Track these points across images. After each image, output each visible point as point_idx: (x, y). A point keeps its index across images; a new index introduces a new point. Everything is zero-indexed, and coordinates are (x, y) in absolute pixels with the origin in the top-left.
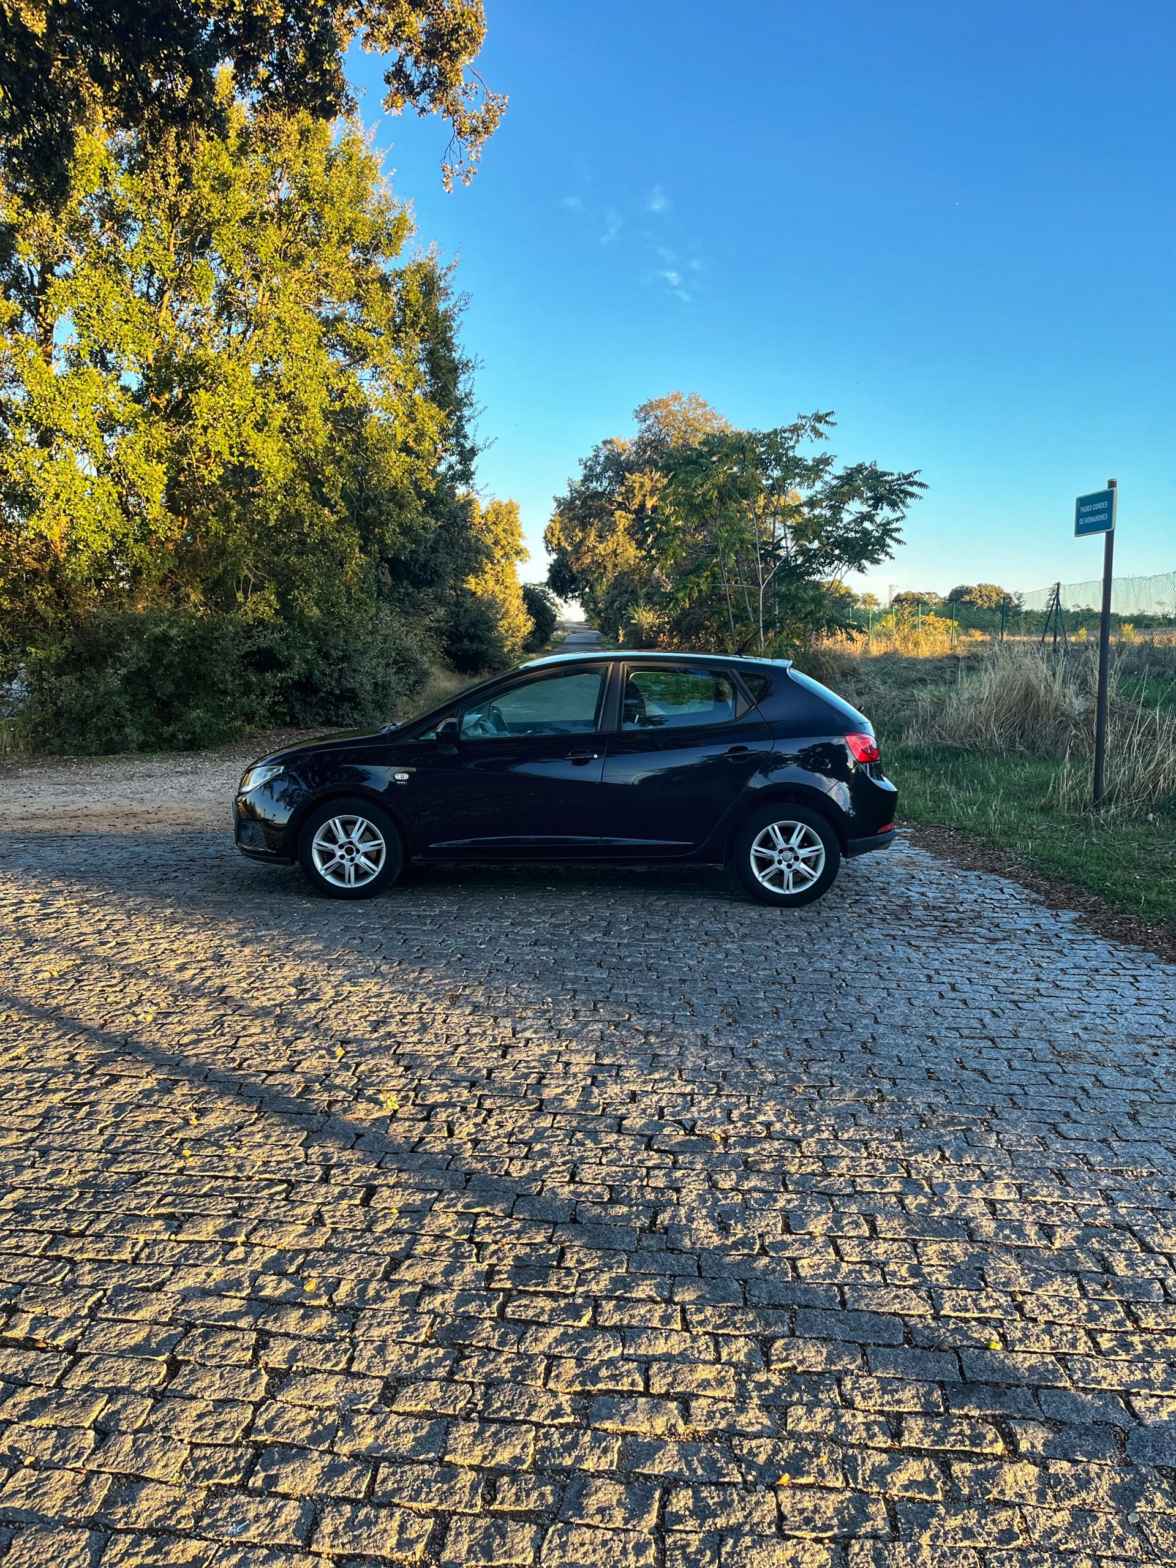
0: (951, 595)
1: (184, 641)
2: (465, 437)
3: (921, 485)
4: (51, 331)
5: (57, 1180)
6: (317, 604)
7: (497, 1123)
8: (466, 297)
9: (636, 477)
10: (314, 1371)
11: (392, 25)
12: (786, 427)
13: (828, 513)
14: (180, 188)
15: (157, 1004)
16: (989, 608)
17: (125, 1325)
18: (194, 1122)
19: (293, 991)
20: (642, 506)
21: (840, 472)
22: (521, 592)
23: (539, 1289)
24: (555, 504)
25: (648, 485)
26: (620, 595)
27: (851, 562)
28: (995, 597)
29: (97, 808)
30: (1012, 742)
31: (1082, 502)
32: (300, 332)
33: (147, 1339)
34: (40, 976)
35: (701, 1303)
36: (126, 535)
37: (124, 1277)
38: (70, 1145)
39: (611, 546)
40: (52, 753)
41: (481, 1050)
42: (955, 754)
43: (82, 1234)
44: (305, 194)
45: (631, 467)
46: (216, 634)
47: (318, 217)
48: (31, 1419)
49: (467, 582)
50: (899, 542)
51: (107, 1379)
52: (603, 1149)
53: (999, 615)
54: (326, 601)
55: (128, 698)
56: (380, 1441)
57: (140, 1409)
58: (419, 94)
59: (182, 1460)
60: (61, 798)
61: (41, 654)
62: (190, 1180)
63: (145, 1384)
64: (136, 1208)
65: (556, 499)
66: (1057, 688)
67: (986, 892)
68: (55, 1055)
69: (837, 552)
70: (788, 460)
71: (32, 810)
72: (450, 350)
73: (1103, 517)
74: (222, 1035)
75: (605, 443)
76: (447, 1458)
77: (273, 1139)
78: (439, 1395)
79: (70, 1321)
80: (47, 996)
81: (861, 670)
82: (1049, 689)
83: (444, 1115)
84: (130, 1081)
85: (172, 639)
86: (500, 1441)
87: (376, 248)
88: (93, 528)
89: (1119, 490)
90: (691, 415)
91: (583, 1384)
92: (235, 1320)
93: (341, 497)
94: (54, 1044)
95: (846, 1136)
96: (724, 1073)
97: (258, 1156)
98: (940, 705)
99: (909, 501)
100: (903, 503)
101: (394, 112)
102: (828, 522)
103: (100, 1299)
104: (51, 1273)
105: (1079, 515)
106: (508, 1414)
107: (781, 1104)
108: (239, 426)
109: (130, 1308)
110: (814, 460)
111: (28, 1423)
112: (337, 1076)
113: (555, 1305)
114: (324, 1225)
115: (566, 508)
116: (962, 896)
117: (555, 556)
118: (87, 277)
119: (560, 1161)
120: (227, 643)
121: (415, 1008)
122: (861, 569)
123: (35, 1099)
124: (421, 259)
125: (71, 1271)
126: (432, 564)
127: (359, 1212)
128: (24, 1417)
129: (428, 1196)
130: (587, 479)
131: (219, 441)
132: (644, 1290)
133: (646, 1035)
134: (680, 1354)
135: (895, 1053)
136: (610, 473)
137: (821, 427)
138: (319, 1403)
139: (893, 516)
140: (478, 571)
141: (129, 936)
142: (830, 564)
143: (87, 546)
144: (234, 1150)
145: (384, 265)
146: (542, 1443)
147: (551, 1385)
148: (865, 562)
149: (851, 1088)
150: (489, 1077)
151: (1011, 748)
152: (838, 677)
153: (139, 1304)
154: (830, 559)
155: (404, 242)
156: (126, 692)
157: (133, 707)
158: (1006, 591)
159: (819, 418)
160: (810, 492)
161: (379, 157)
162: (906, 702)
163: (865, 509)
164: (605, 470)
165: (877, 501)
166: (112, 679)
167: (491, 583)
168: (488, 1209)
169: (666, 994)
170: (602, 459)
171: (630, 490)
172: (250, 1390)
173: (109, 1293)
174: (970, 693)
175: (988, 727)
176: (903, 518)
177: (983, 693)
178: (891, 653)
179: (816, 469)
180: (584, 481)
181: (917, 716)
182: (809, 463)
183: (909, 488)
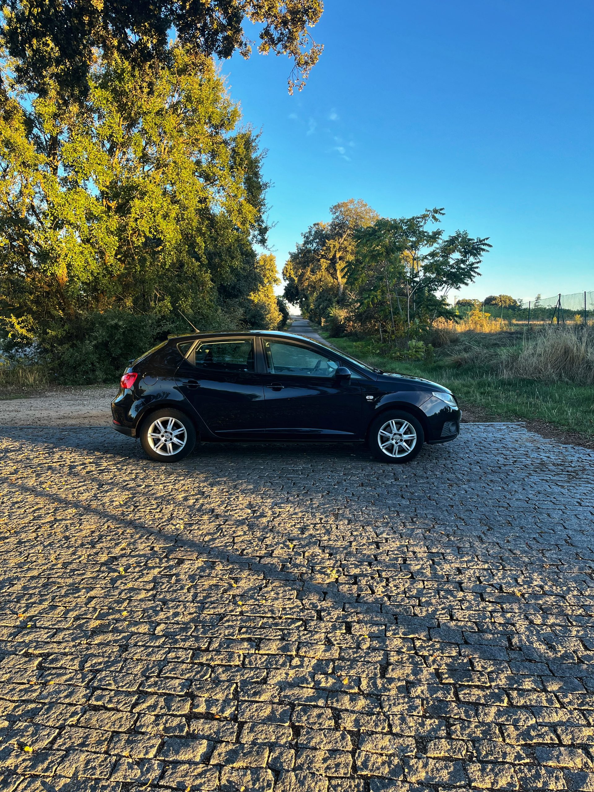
0: (486, 300)
1: (126, 327)
2: (263, 222)
3: (490, 246)
4: (57, 169)
5: (179, 618)
6: (191, 308)
7: (395, 586)
8: (266, 151)
9: (331, 241)
10: (373, 733)
11: (267, 8)
12: (419, 216)
13: (441, 259)
14: (149, 93)
15: (182, 519)
16: (505, 307)
17: (257, 704)
18: (235, 585)
19: (249, 511)
20: (334, 256)
21: (448, 238)
22: (276, 301)
23: (470, 683)
24: (290, 256)
25: (337, 246)
26: (323, 301)
27: (452, 284)
28: (508, 302)
29: (94, 413)
30: (561, 376)
32: (185, 168)
33: (273, 712)
34: (115, 504)
35: (564, 691)
36: (98, 274)
37: (242, 675)
38: (175, 598)
39: (319, 277)
40: (59, 384)
41: (364, 545)
42: (530, 382)
43: (207, 650)
44: (189, 98)
45: (328, 237)
46: (142, 324)
47: (195, 111)
48: (233, 763)
49: (250, 296)
50: (479, 274)
51: (263, 737)
52: (459, 601)
53: (510, 311)
54: (196, 306)
55: (97, 356)
56: (430, 774)
57: (290, 756)
58: (277, 44)
59: (326, 786)
60: (73, 408)
61: (54, 333)
62: (249, 619)
63: (284, 740)
64: (229, 635)
65: (290, 253)
66: (583, 348)
67: (581, 455)
68: (143, 547)
69: (445, 279)
70: (420, 233)
71: (61, 414)
72: (258, 178)
74: (224, 536)
75: (315, 225)
76: (473, 784)
77: (281, 595)
78: (449, 747)
79: (226, 702)
80: (123, 514)
81: (462, 339)
82: (578, 349)
83: (365, 581)
84: (189, 562)
85: (120, 326)
86: (496, 775)
87: (222, 125)
88: (82, 269)
90: (358, 211)
91: (524, 739)
92: (315, 701)
93: (204, 253)
94: (140, 541)
95: (587, 594)
96: (501, 557)
97: (278, 604)
98: (515, 358)
99: (482, 253)
100: (479, 254)
101: (264, 53)
102: (442, 264)
103: (236, 689)
104: (202, 673)
106: (492, 758)
107: (541, 574)
108: (154, 216)
109: (255, 694)
110: (433, 232)
111: (231, 766)
112: (296, 559)
113: (484, 693)
114: (334, 645)
115: (294, 257)
116: (570, 458)
117: (288, 282)
118: (80, 142)
119: (440, 607)
120: (148, 328)
121: (318, 521)
122: (457, 288)
123: (145, 572)
124: (243, 131)
125: (212, 671)
126: (237, 286)
127: (348, 637)
128: (229, 761)
129: (381, 628)
130: (306, 243)
131: (144, 225)
132: (528, 684)
133: (448, 536)
134: (567, 721)
135: (585, 545)
136: (317, 240)
137: (437, 216)
138: (385, 752)
139: (474, 261)
140: (255, 290)
141: (149, 481)
142: (441, 286)
143: (79, 279)
144: (264, 601)
145: (225, 135)
146: (520, 775)
147: (508, 741)
148: (459, 284)
149: (575, 566)
150: (376, 560)
151: (561, 379)
153: (259, 692)
154: (441, 283)
155: (236, 123)
156: (96, 353)
157: (100, 360)
158: (514, 298)
159: (436, 211)
160: (431, 249)
161: (223, 79)
163: (460, 257)
164: (315, 239)
165: (466, 253)
166: (89, 346)
167: (262, 296)
168: (417, 635)
169: (446, 513)
170: (313, 233)
171: (328, 249)
172: (345, 744)
173: (239, 684)
174: (531, 351)
175: (546, 369)
176: (480, 262)
177: (539, 350)
178: (469, 330)
179: (434, 237)
180: (304, 244)
181: (502, 363)
182: (431, 234)
183: (482, 247)
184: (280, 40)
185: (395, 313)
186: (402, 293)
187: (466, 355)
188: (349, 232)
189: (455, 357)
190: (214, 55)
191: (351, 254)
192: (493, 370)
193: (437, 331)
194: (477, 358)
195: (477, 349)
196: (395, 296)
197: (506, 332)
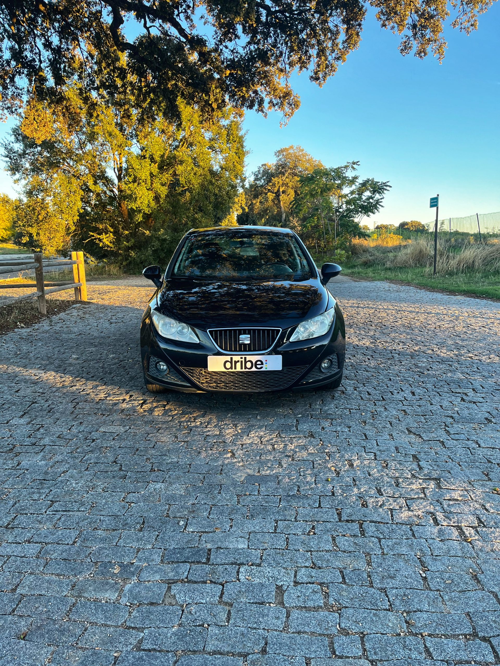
0: (400, 225)
3: (391, 187)
9: (276, 179)
12: (342, 166)
13: (357, 196)
16: (415, 231)
20: (278, 190)
21: (361, 182)
25: (281, 182)
27: (365, 213)
28: (418, 226)
30: (416, 264)
31: (432, 199)
39: (266, 206)
45: (273, 175)
50: (382, 206)
69: (360, 210)
70: (343, 178)
73: (436, 203)
75: (262, 165)
82: (426, 249)
89: (439, 197)
90: (297, 154)
99: (385, 191)
100: (383, 193)
102: (358, 200)
105: (431, 203)
110: (352, 177)
122: (368, 216)
130: (256, 179)
136: (265, 178)
137: (355, 166)
139: (380, 197)
140: (224, 218)
142: (357, 214)
148: (370, 213)
151: (416, 266)
152: (362, 252)
154: (357, 212)
158: (422, 223)
159: (354, 163)
160: (351, 189)
162: (385, 257)
163: (370, 194)
164: (263, 176)
165: (374, 192)
170: (261, 172)
171: (274, 185)
175: (409, 261)
176: (383, 198)
177: (409, 252)
179: (353, 181)
180: (255, 181)
181: (388, 260)
182: (351, 178)
183: (385, 187)
184: (277, 104)
185: (326, 234)
186: (331, 220)
187: (370, 258)
188: (289, 171)
189: (364, 260)
190: (245, 108)
191: (292, 189)
192: (383, 264)
193: (354, 245)
194: (376, 259)
195: (377, 254)
196: (326, 221)
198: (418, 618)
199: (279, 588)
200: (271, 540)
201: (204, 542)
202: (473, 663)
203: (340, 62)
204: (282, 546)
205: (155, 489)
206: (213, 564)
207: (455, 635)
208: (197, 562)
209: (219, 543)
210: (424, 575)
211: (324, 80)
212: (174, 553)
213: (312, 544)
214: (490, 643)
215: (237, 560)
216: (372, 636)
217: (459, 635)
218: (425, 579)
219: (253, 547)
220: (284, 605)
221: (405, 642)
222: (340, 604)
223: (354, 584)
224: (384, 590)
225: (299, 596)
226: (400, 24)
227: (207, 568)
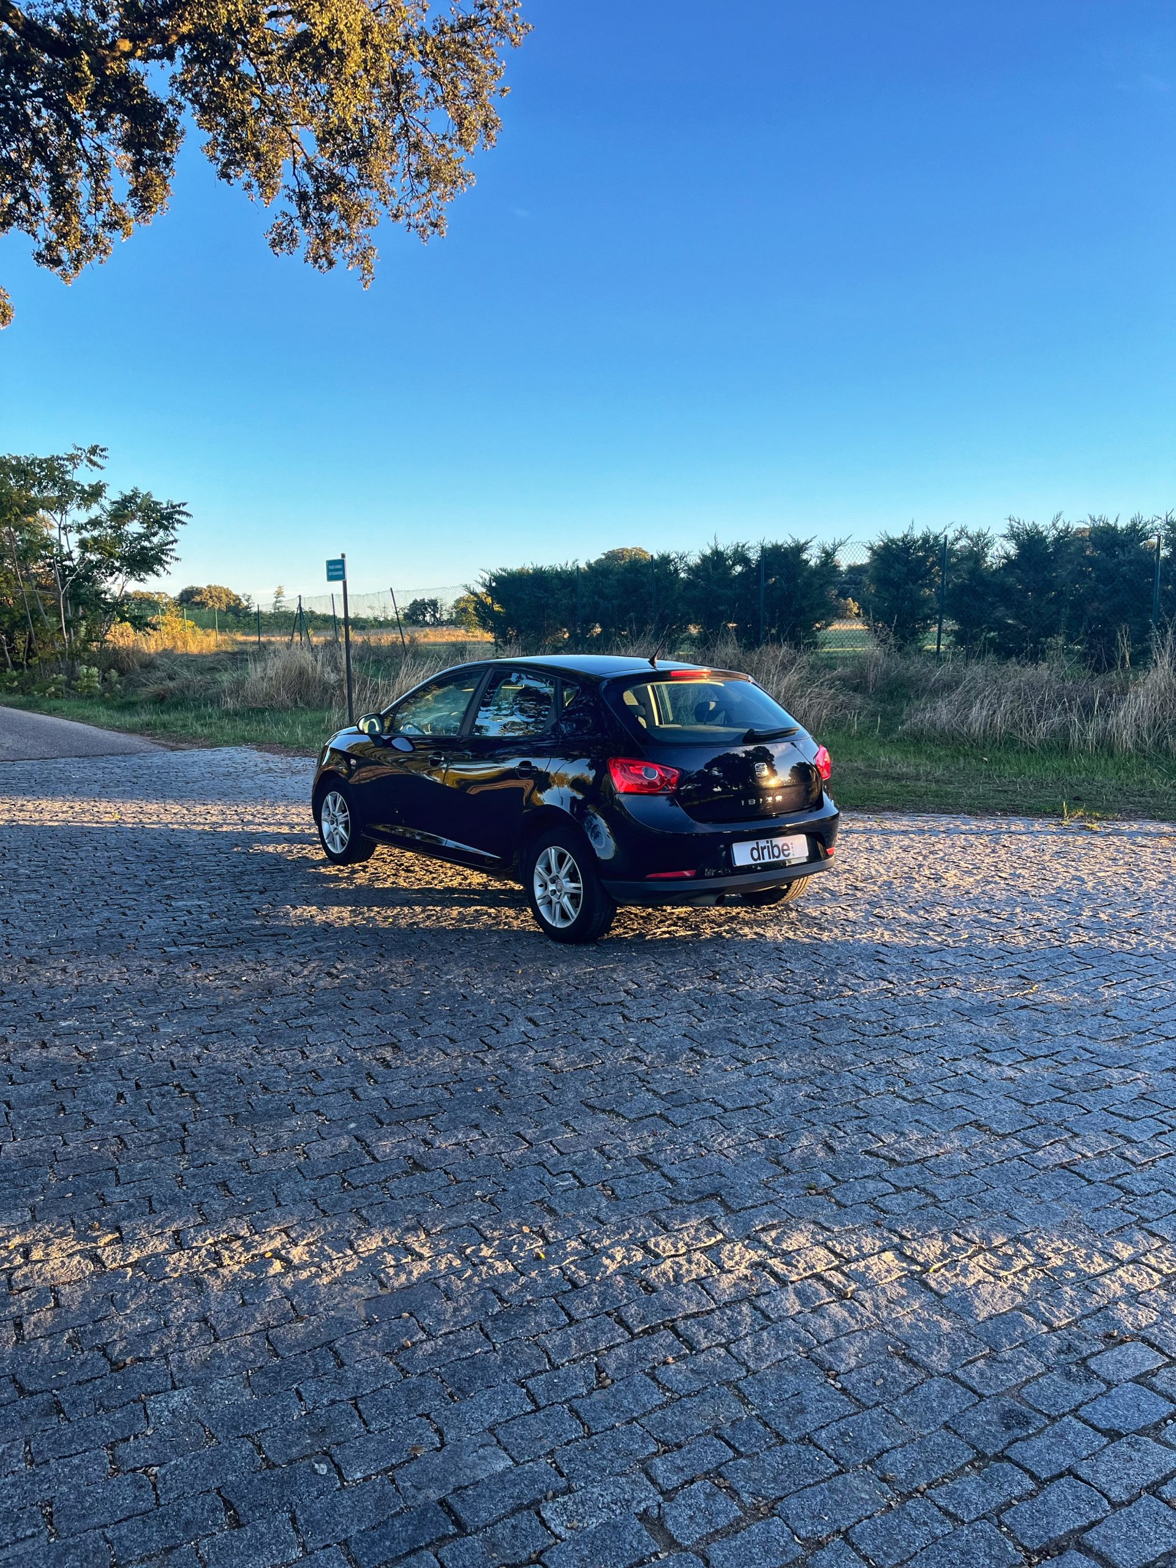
0: (182, 595)
3: (188, 515)
12: (62, 455)
13: (109, 531)
16: (220, 609)
21: (117, 498)
27: (131, 573)
28: (224, 599)
30: (296, 702)
31: (330, 563)
42: (262, 711)
53: (231, 616)
66: (319, 668)
69: (117, 565)
70: (66, 484)
73: (341, 573)
82: (314, 669)
89: (347, 560)
98: (239, 684)
99: (177, 526)
100: (173, 528)
105: (329, 570)
110: (91, 486)
122: (142, 578)
137: (97, 459)
139: (166, 539)
142: (111, 574)
148: (144, 574)
151: (295, 705)
154: (112, 570)
158: (234, 593)
159: (93, 452)
160: (91, 514)
162: (210, 684)
163: (141, 529)
165: (151, 524)
174: (259, 674)
175: (278, 694)
176: (176, 541)
177: (271, 673)
178: (165, 650)
179: (96, 492)
181: (224, 691)
182: (87, 488)
183: (177, 516)
187: (171, 684)
189: (153, 688)
192: (215, 700)
193: (117, 650)
194: (188, 688)
195: (186, 674)
196: (31, 588)
197: (226, 652)
198: (891, 1465)
199: (643, 1517)
200: (548, 1428)
201: (413, 1491)
202: (1015, 1502)
203: (117, 234)
204: (576, 1431)
205: (173, 1412)
206: (478, 1529)
207: (958, 1470)
208: (438, 1540)
209: (452, 1479)
210: (839, 1386)
211: (76, 268)
212: (373, 1542)
213: (625, 1402)
214: (1009, 1459)
215: (519, 1498)
216: (858, 1528)
217: (962, 1467)
218: (843, 1390)
219: (527, 1458)
220: (679, 1545)
221: (910, 1514)
222: (764, 1498)
223: (755, 1450)
224: (807, 1440)
225: (691, 1518)
226: (266, 184)
227: (475, 1541)
